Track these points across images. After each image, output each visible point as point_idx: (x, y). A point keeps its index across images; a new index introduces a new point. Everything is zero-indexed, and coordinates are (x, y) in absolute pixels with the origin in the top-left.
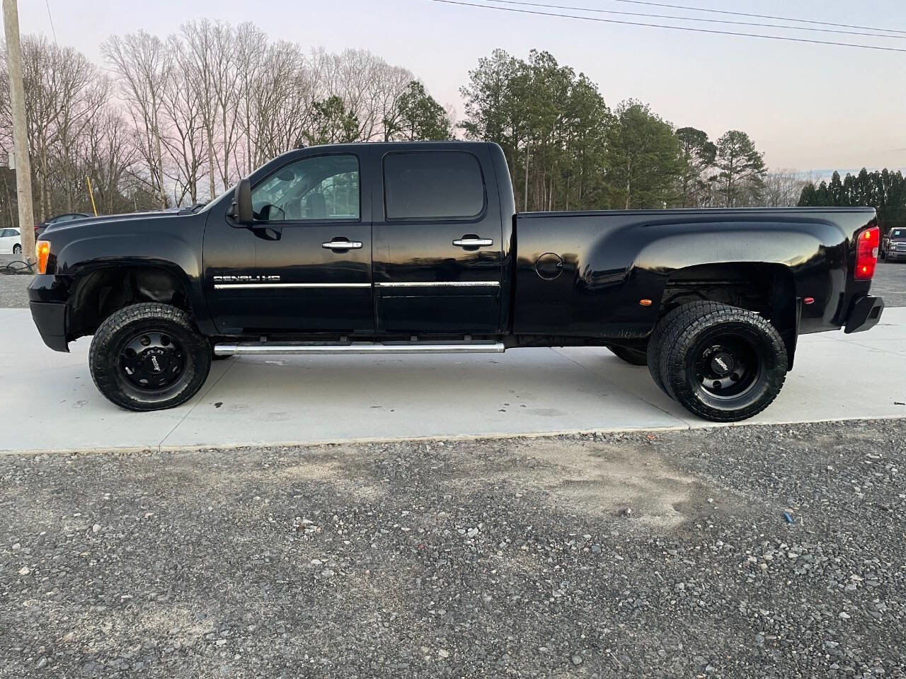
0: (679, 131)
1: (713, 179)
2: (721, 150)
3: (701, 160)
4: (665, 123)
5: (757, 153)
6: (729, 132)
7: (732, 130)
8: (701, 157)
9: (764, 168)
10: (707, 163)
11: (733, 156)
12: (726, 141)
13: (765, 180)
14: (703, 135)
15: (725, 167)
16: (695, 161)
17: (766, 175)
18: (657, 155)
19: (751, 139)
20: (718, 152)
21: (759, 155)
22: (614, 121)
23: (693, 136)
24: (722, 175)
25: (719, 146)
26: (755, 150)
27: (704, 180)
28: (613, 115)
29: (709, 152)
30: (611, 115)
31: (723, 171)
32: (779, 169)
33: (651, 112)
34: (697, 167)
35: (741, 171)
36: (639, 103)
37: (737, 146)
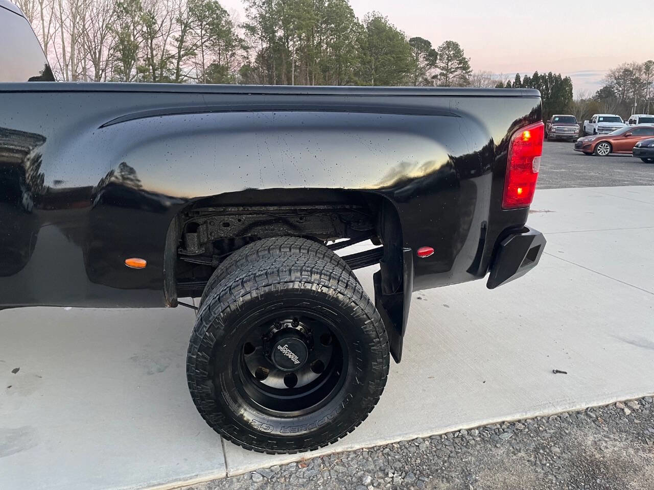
0: (412, 40)
1: (435, 77)
2: (441, 56)
3: (426, 63)
4: (399, 32)
5: (465, 59)
6: (447, 42)
7: (448, 40)
8: (426, 60)
9: (470, 70)
10: (430, 65)
11: (449, 61)
12: (444, 48)
13: (471, 79)
14: (428, 44)
15: (443, 69)
16: (422, 63)
17: (471, 75)
18: (394, 58)
19: (461, 48)
20: (438, 57)
21: (466, 60)
22: (361, 28)
23: (421, 44)
24: (441, 74)
25: (439, 53)
26: (464, 56)
27: (429, 78)
28: (361, 24)
29: (432, 56)
30: (359, 23)
31: (442, 71)
32: (480, 71)
33: (389, 22)
34: (424, 68)
35: (454, 71)
36: (380, 15)
37: (452, 52)
